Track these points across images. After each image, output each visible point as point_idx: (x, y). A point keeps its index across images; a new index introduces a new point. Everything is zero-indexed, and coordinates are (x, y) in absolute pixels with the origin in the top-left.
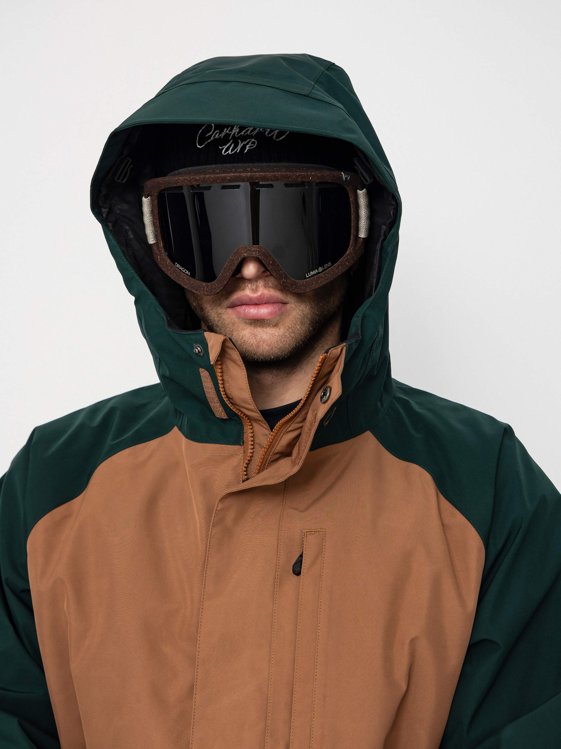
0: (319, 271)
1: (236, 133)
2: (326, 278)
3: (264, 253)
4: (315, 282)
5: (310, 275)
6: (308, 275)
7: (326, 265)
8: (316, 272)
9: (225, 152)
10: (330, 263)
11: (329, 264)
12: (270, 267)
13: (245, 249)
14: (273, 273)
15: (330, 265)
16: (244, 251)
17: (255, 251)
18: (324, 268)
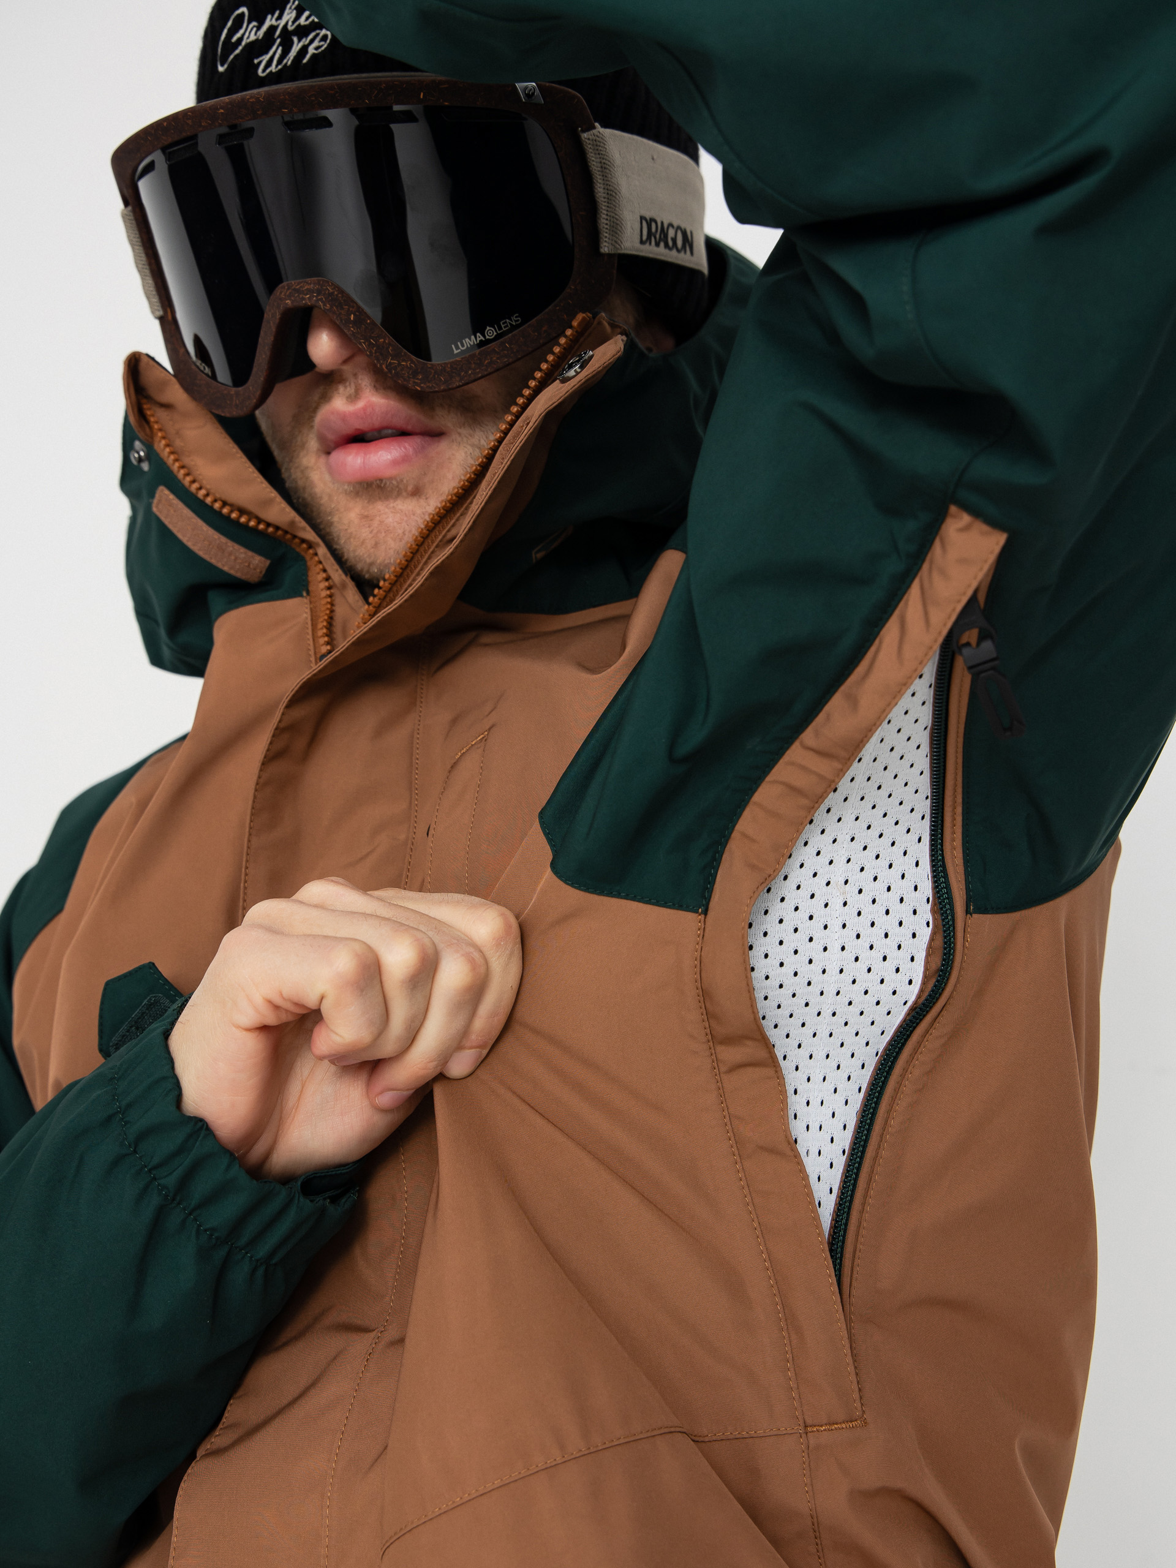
0: (487, 337)
1: (290, 23)
2: (506, 352)
3: (331, 294)
4: (474, 363)
5: (463, 346)
6: (457, 348)
7: (506, 322)
8: (478, 339)
9: (264, 71)
10: (516, 317)
11: (514, 318)
12: (349, 330)
13: (288, 289)
14: (360, 344)
15: (516, 321)
16: (285, 295)
17: (309, 291)
18: (500, 328)
